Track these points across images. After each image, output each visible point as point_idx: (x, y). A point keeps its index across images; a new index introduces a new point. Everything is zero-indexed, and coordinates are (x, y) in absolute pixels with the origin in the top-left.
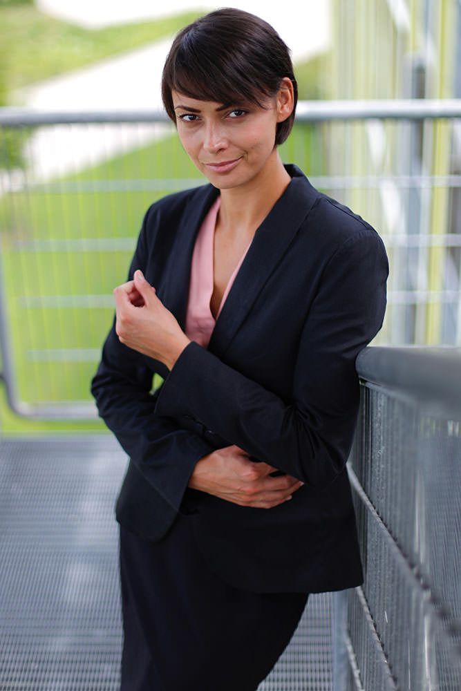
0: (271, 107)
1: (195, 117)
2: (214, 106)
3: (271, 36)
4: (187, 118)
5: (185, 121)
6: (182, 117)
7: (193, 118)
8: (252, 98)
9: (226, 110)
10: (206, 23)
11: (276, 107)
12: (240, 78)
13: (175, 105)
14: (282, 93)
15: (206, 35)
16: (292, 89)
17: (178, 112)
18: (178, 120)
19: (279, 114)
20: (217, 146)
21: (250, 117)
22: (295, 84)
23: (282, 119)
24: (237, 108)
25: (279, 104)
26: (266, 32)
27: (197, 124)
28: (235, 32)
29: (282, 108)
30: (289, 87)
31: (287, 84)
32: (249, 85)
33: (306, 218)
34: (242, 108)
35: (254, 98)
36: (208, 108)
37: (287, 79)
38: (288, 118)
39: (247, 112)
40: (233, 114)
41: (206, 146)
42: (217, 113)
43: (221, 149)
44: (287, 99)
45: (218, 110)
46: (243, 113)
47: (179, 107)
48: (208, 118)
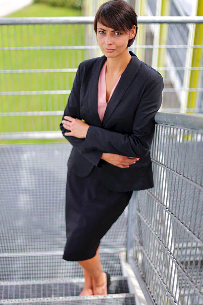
0: (128, 34)
1: (104, 32)
2: (111, 30)
3: (133, 11)
4: (101, 32)
5: (101, 33)
6: (100, 32)
7: (103, 33)
8: (124, 30)
9: (114, 32)
10: (113, 3)
11: (130, 34)
12: (121, 22)
13: (98, 27)
14: (132, 30)
15: (112, 6)
16: (136, 30)
17: (98, 30)
18: (98, 32)
19: (130, 37)
20: (109, 43)
21: (122, 36)
22: (137, 28)
23: (131, 39)
24: (118, 32)
25: (131, 34)
26: (131, 9)
27: (104, 35)
28: (122, 7)
29: (131, 35)
30: (135, 29)
31: (134, 27)
32: (124, 25)
33: (138, 70)
34: (120, 32)
35: (124, 29)
36: (109, 30)
37: (135, 26)
38: (133, 39)
39: (121, 34)
40: (116, 34)
41: (106, 42)
42: (112, 32)
43: (111, 44)
44: (133, 33)
45: (112, 31)
46: (120, 34)
47: (99, 28)
48: (108, 33)
